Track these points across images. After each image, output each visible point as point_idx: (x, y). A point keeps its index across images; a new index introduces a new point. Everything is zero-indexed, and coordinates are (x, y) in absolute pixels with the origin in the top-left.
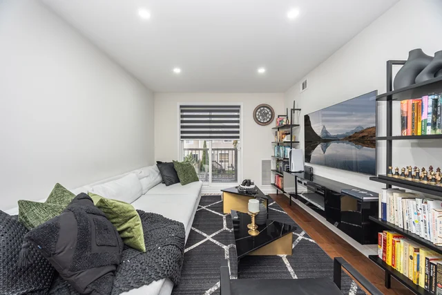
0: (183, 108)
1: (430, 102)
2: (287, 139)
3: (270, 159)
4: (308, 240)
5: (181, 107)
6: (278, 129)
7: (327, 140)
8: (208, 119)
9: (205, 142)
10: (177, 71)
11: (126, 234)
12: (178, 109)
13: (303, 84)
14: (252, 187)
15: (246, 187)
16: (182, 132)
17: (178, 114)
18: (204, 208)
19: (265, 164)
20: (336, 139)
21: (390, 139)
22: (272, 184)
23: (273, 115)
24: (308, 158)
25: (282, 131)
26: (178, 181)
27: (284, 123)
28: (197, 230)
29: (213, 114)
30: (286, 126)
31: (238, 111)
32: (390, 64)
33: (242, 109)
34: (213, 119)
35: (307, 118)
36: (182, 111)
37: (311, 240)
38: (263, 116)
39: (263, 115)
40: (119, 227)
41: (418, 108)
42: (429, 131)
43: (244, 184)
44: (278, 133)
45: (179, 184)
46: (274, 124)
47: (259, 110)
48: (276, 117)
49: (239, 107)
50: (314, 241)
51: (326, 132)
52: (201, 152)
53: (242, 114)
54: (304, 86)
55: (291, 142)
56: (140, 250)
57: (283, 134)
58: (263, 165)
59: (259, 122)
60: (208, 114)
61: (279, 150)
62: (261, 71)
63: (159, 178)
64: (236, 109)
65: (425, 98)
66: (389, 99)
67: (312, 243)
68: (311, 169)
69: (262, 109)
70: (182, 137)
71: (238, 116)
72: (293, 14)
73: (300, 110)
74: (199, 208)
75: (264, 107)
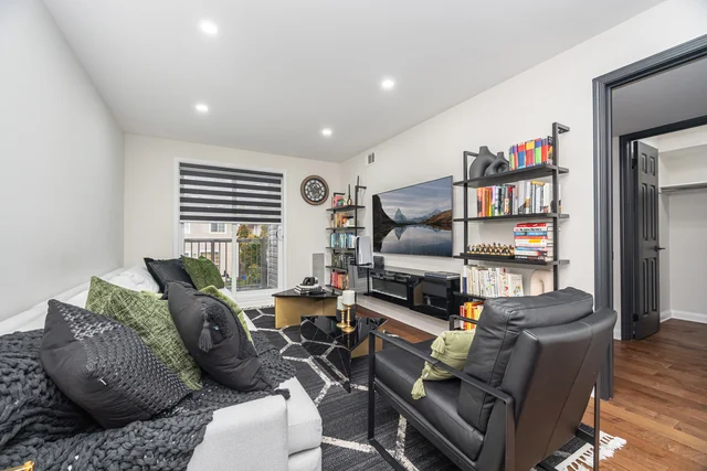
0: (185, 169)
1: (497, 191)
2: (349, 224)
3: (323, 251)
5: (182, 165)
6: (335, 211)
7: (402, 224)
8: (230, 190)
10: (202, 108)
12: (177, 170)
13: (369, 157)
14: (316, 286)
15: (309, 287)
16: (182, 209)
17: (177, 177)
19: (317, 258)
20: (413, 223)
21: (466, 220)
22: (326, 285)
23: (326, 191)
24: (377, 246)
25: (342, 214)
27: (345, 204)
29: (239, 182)
30: (349, 207)
31: (279, 182)
32: (466, 154)
33: (285, 180)
34: (238, 190)
35: (376, 199)
36: (182, 173)
38: (314, 193)
39: (314, 190)
41: (489, 195)
42: (497, 214)
43: (305, 284)
44: (336, 216)
46: (328, 204)
47: (309, 184)
48: (331, 194)
49: (281, 175)
51: (402, 216)
53: (284, 185)
54: (371, 159)
55: (356, 228)
57: (344, 217)
58: (314, 259)
59: (308, 200)
60: (230, 181)
61: (337, 238)
62: (327, 132)
64: (276, 178)
65: (494, 187)
66: (466, 186)
68: (382, 259)
69: (313, 181)
70: (182, 218)
71: (278, 189)
73: (366, 188)
75: (315, 179)
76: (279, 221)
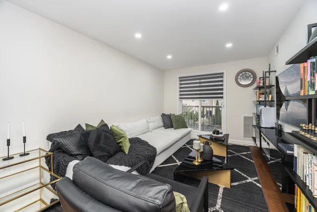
0: (181, 79)
2: (262, 98)
4: (255, 184)
5: (180, 78)
8: (198, 85)
9: (217, 101)
11: (120, 145)
12: (178, 80)
13: (277, 48)
15: (215, 135)
16: (181, 95)
17: (178, 82)
18: (188, 146)
19: (246, 119)
22: (253, 137)
23: (255, 78)
24: (278, 116)
26: (172, 127)
28: (174, 158)
29: (202, 81)
31: (222, 77)
32: (310, 27)
33: (225, 76)
34: (202, 85)
35: (277, 78)
36: (180, 81)
37: (258, 185)
38: (245, 80)
39: (245, 78)
40: (118, 140)
43: (214, 133)
44: (258, 93)
45: (173, 129)
47: (241, 75)
48: (258, 79)
49: (223, 73)
50: (261, 186)
51: (287, 91)
52: (214, 109)
53: (225, 79)
55: (265, 101)
56: (125, 153)
58: (244, 120)
59: (241, 85)
60: (198, 81)
62: (229, 45)
63: (162, 124)
64: (221, 75)
65: (308, 62)
67: (259, 187)
69: (244, 73)
71: (222, 81)
72: (224, 7)
73: (275, 71)
74: (184, 145)
75: (245, 71)
76: (222, 97)
